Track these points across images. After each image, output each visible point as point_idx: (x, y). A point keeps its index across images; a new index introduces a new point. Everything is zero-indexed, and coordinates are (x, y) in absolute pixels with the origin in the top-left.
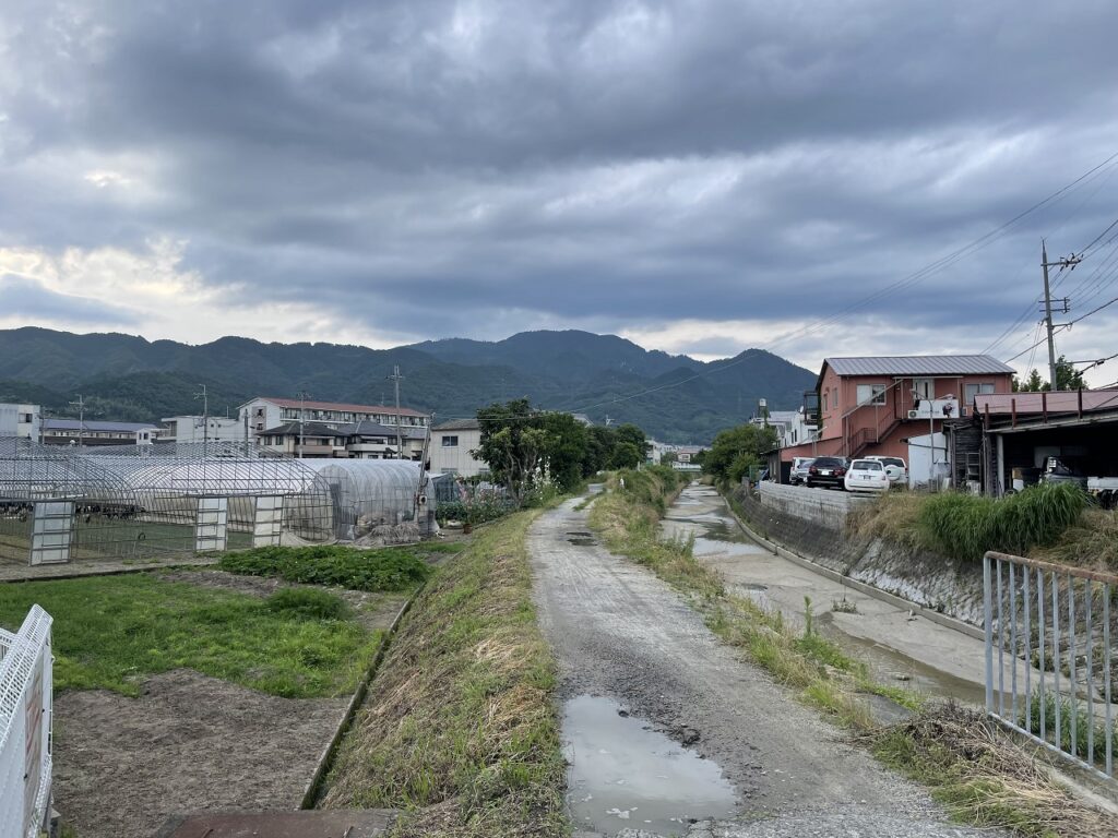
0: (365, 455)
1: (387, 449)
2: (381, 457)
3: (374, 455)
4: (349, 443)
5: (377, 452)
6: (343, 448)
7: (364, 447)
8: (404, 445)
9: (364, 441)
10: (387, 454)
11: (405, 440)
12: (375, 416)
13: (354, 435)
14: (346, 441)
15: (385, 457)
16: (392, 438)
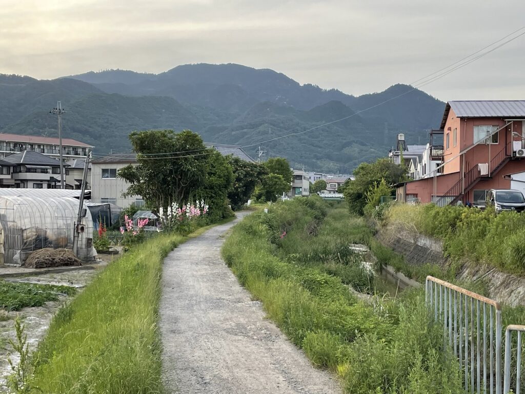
0: (30, 184)
1: (52, 178)
2: (45, 185)
3: (39, 184)
4: (15, 172)
5: (42, 181)
6: (9, 177)
7: (29, 176)
8: (67, 174)
9: (29, 170)
10: (52, 184)
11: (68, 170)
12: (39, 146)
13: (20, 165)
14: (12, 171)
15: (49, 187)
16: (55, 168)
